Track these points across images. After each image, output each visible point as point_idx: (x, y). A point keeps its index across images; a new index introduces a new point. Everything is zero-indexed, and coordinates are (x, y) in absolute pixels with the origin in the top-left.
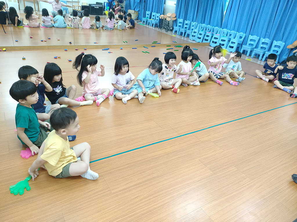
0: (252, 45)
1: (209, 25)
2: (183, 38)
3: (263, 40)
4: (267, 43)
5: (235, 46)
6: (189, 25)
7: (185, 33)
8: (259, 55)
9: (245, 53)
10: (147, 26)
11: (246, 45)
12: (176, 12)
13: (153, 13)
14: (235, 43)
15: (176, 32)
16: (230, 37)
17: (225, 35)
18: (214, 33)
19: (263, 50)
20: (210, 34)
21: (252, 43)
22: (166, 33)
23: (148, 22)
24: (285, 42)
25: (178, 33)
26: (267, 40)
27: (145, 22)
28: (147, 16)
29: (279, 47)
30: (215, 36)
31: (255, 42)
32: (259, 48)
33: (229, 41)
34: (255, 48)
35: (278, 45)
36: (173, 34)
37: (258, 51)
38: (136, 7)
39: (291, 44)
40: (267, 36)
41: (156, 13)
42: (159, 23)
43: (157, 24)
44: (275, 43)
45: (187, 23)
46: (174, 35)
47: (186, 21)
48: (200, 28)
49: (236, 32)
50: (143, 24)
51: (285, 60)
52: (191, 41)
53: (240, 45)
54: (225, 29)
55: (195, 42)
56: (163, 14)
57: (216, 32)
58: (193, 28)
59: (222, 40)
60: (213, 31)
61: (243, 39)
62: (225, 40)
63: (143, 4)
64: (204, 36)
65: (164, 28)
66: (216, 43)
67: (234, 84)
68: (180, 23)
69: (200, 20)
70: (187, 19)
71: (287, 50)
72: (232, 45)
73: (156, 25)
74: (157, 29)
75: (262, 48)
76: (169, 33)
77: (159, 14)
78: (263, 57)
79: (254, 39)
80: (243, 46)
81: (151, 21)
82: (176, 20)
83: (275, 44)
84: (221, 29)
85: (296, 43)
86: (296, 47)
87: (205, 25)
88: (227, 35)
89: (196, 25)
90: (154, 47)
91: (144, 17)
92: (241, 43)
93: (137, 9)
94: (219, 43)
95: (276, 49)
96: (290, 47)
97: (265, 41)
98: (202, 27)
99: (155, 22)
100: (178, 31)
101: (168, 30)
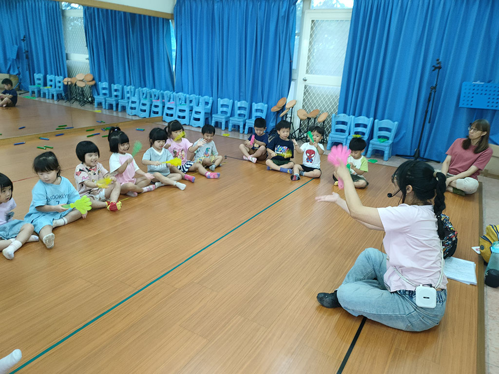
0: (226, 113)
1: (154, 90)
2: (115, 114)
3: (238, 104)
4: (246, 108)
5: (202, 117)
6: (121, 91)
7: (117, 105)
8: (239, 126)
9: (219, 126)
10: (42, 100)
11: (217, 113)
12: (93, 72)
13: (48, 75)
14: (200, 112)
15: (100, 104)
16: (191, 105)
17: (183, 102)
18: (166, 100)
19: (242, 118)
20: (159, 103)
21: (225, 109)
22: (82, 108)
23: (42, 92)
24: (267, 103)
25: (103, 106)
26: (244, 103)
27: (36, 92)
28: (37, 82)
29: (262, 111)
30: (168, 105)
31: (228, 108)
32: (236, 116)
33: (191, 110)
34: (231, 116)
35: (259, 108)
36: (96, 109)
37: (235, 120)
38: (12, 68)
39: (275, 105)
40: (241, 97)
41: (55, 75)
42: (65, 93)
43: (61, 94)
44: (255, 106)
45: (116, 88)
46: (98, 111)
47: (114, 84)
48: (141, 94)
49: (197, 96)
50: (32, 96)
51: (273, 128)
52: (130, 117)
53: (208, 116)
54: (180, 93)
55: (137, 118)
56: (69, 77)
57: (168, 99)
58: (128, 95)
59: (180, 111)
60: (163, 98)
61: (210, 105)
62: (185, 110)
63: (25, 61)
64: (151, 107)
65: (76, 100)
66: (172, 115)
67: (212, 177)
68: (104, 89)
69: (137, 81)
70: (114, 81)
71: (272, 114)
72: (197, 116)
73: (59, 96)
74: (64, 103)
75: (240, 115)
76: (88, 107)
77: (62, 77)
78: (244, 128)
79: (225, 104)
80: (213, 115)
81: (48, 89)
82: (95, 85)
83: (256, 108)
84: (174, 93)
85: (281, 103)
86: (283, 108)
87: (148, 89)
88: (186, 103)
89: (132, 90)
90: (62, 135)
91: (32, 83)
92: (210, 112)
93: (14, 72)
94: (177, 116)
95: (259, 114)
96: (275, 109)
97: (241, 104)
98: (143, 94)
99: (56, 91)
100: (103, 103)
101: (85, 103)
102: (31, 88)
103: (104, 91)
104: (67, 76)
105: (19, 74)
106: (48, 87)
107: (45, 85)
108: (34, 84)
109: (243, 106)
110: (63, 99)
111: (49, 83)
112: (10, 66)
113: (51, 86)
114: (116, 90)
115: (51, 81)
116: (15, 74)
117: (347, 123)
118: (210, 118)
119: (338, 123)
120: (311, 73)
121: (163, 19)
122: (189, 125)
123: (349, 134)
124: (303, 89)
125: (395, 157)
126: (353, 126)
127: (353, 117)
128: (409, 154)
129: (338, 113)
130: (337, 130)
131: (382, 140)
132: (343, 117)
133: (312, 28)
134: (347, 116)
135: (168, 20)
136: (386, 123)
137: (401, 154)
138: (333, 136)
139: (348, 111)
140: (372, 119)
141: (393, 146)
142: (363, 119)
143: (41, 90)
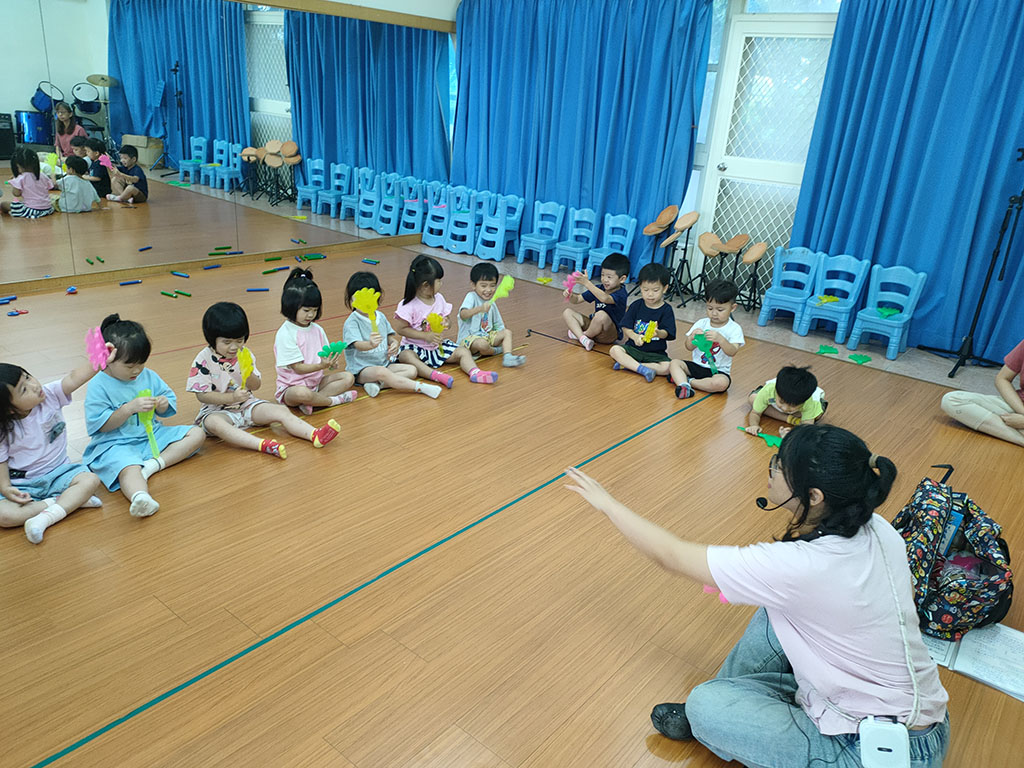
0: (549, 231)
1: (409, 178)
2: (333, 224)
3: (576, 215)
4: (590, 224)
5: (499, 238)
6: (347, 178)
7: (339, 205)
8: (574, 262)
9: (535, 259)
11: (532, 231)
12: (297, 138)
14: (496, 229)
16: (480, 212)
17: (465, 205)
18: (430, 200)
19: (582, 244)
20: (416, 206)
21: (547, 224)
22: (274, 210)
23: (202, 175)
24: (636, 217)
25: (313, 206)
26: (588, 214)
27: (192, 173)
28: (195, 153)
29: (624, 232)
30: (433, 211)
31: (555, 222)
32: (571, 240)
33: (479, 224)
34: (559, 241)
35: (618, 225)
36: (299, 212)
37: (568, 249)
38: (153, 126)
39: (654, 220)
40: (583, 201)
41: (229, 142)
42: (244, 177)
44: (611, 221)
45: (338, 172)
46: (301, 217)
47: (337, 164)
48: (384, 187)
49: (494, 195)
50: (183, 181)
52: (361, 233)
53: (513, 237)
54: (459, 187)
55: (372, 236)
56: (255, 144)
57: (436, 198)
58: (361, 187)
59: (457, 224)
60: (425, 195)
61: (518, 214)
62: (466, 224)
63: (177, 111)
64: (400, 214)
65: (265, 192)
66: (440, 232)
68: (316, 172)
69: (379, 165)
70: (335, 157)
71: (646, 239)
72: (489, 237)
73: (234, 183)
75: (577, 238)
76: (284, 210)
77: (239, 146)
78: (584, 266)
79: (549, 213)
80: (522, 236)
81: (215, 171)
82: (301, 164)
83: (612, 225)
84: (448, 186)
85: (665, 218)
86: (669, 229)
87: (398, 177)
88: (469, 207)
89: (368, 177)
90: (217, 267)
91: (187, 156)
92: (517, 227)
93: (157, 132)
94: (449, 234)
95: (618, 238)
96: (652, 229)
97: (581, 216)
98: (389, 185)
99: (229, 174)
100: (313, 201)
101: (280, 198)
102: (184, 165)
103: (316, 178)
104: (249, 144)
105: (164, 137)
106: (216, 164)
107: (210, 159)
108: (190, 158)
109: (585, 219)
110: (240, 189)
111: (217, 156)
112: (151, 122)
113: (221, 162)
114: (339, 176)
115: (221, 152)
116: (159, 136)
117: (809, 268)
118: (516, 242)
119: (789, 267)
120: (739, 153)
121: (435, 32)
122: (473, 254)
123: (812, 294)
124: (718, 187)
125: (916, 350)
126: (821, 275)
127: (825, 255)
128: (948, 348)
129: (792, 244)
130: (786, 283)
131: (886, 312)
132: (800, 255)
133: (745, 55)
134: (811, 253)
135: (444, 36)
136: (897, 274)
137: (931, 344)
138: (774, 297)
139: (813, 243)
140: (866, 262)
141: (911, 327)
142: (845, 262)
143: (202, 171)
